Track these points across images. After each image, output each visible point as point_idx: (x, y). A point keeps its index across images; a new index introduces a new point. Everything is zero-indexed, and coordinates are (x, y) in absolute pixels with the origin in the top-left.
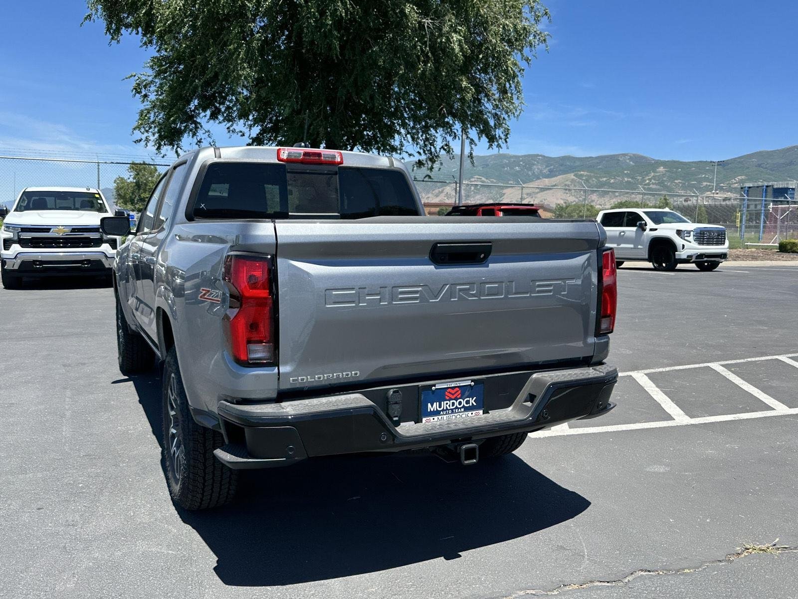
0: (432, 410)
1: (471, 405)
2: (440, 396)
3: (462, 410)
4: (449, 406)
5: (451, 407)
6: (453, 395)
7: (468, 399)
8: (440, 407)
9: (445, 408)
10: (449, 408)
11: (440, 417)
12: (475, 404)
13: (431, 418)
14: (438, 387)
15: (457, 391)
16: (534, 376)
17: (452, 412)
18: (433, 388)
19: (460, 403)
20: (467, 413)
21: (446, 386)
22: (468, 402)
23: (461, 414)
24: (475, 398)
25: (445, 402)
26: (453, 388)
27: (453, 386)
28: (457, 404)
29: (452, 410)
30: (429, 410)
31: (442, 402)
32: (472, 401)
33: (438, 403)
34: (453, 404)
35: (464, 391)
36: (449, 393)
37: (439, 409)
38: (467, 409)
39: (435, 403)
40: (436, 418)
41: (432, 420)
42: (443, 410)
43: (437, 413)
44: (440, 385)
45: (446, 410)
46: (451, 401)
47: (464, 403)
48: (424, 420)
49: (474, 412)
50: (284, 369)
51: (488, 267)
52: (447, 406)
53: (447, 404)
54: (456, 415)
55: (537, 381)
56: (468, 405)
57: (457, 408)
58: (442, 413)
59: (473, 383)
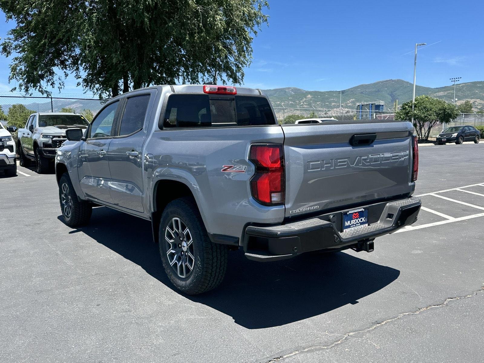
2: (350, 218)
3: (359, 224)
6: (356, 216)
10: (354, 224)
11: (351, 229)
12: (364, 221)
13: (347, 229)
14: (350, 212)
16: (388, 204)
17: (355, 226)
18: (348, 213)
20: (361, 226)
21: (353, 212)
22: (361, 220)
23: (359, 227)
24: (364, 218)
25: (353, 220)
26: (356, 213)
27: (356, 211)
28: (357, 221)
29: (355, 224)
30: (346, 225)
32: (363, 219)
33: (350, 221)
35: (361, 214)
36: (354, 215)
37: (350, 224)
39: (348, 221)
40: (349, 229)
41: (347, 231)
42: (352, 225)
43: (349, 227)
44: (351, 211)
45: (353, 225)
46: (355, 220)
48: (344, 230)
49: (364, 225)
50: (288, 206)
51: (373, 146)
52: (353, 222)
54: (357, 227)
55: (391, 208)
56: (362, 222)
57: (357, 223)
58: (351, 226)
59: (364, 210)
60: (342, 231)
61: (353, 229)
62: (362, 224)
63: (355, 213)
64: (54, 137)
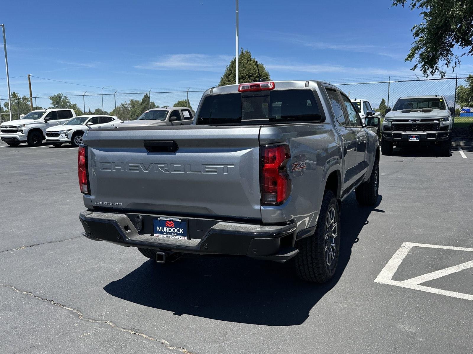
0: (159, 231)
1: (180, 232)
2: (163, 224)
3: (176, 234)
4: (168, 230)
5: (169, 232)
6: (170, 225)
7: (179, 229)
8: (163, 230)
9: (166, 231)
10: (168, 231)
11: (163, 235)
12: (183, 233)
13: (159, 235)
14: (161, 219)
15: (172, 223)
16: (220, 223)
17: (170, 234)
18: (159, 219)
19: (174, 230)
20: (178, 237)
21: (165, 219)
23: (174, 236)
24: (182, 229)
25: (166, 228)
26: (170, 221)
27: (169, 220)
28: (172, 230)
29: (170, 233)
31: (164, 228)
32: (181, 231)
34: (170, 230)
35: (177, 225)
36: (168, 223)
38: (178, 234)
39: (161, 227)
40: (161, 235)
41: (159, 236)
43: (161, 233)
44: (162, 218)
45: (166, 232)
46: (169, 228)
47: (176, 230)
48: (155, 235)
49: (182, 237)
50: (93, 197)
52: (167, 230)
53: (167, 229)
54: (172, 236)
56: (179, 232)
58: (164, 233)
59: (180, 220)
60: (153, 235)
61: (166, 237)
63: (168, 221)
64: (394, 120)
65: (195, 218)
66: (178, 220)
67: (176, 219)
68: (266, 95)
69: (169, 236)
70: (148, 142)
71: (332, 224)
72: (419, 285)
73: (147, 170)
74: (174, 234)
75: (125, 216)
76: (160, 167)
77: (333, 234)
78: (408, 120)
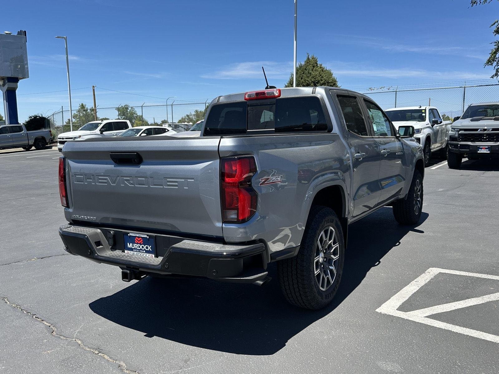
2: (133, 240)
3: (144, 251)
5: (138, 248)
6: (139, 241)
7: (147, 246)
8: (133, 247)
10: (137, 248)
11: (133, 252)
12: (151, 250)
13: (129, 252)
15: (141, 240)
16: (184, 241)
17: (139, 251)
18: (129, 235)
19: (143, 247)
20: (146, 254)
21: (134, 235)
22: (147, 248)
23: (143, 254)
24: (150, 246)
25: (135, 244)
27: (138, 236)
29: (139, 250)
35: (145, 241)
36: (137, 239)
37: (133, 248)
38: (146, 252)
40: (131, 252)
42: (134, 249)
43: (131, 249)
44: (132, 234)
46: (138, 245)
47: (145, 247)
48: (126, 251)
49: (150, 255)
50: (71, 210)
53: (136, 245)
54: (141, 253)
56: (147, 250)
57: (141, 249)
59: (148, 237)
60: (124, 252)
61: (135, 254)
62: (148, 252)
63: (138, 237)
65: (162, 235)
66: (145, 236)
67: (144, 235)
68: (271, 103)
69: (138, 253)
70: (114, 154)
71: (330, 244)
72: (426, 317)
73: (114, 183)
74: (143, 251)
75: (99, 231)
76: (126, 180)
77: (332, 256)
78: (477, 130)
